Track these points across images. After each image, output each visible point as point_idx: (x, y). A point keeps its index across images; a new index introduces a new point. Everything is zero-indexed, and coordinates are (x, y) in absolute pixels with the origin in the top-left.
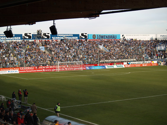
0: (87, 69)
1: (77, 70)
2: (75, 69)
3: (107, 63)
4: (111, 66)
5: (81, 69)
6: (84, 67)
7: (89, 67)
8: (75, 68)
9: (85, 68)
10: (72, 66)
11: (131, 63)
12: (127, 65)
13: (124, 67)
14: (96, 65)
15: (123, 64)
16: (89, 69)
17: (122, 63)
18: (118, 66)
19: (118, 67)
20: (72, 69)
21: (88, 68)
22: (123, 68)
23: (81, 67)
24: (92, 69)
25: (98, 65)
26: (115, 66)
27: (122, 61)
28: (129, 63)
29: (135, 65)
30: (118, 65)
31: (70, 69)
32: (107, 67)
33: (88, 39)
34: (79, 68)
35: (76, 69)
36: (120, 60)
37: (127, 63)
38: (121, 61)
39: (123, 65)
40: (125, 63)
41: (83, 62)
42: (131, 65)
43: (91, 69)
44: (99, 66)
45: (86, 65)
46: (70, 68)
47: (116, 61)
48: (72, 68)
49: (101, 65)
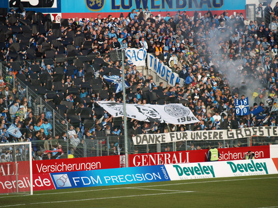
0: (60, 184)
3: (175, 150)
4: (195, 164)
5: (22, 184)
6: (44, 175)
7: (71, 174)
9: (45, 182)
13: (272, 170)
14: (110, 162)
15: (267, 155)
16: (68, 184)
17: (262, 147)
18: (239, 167)
19: (238, 174)
21: (63, 180)
23: (24, 173)
24: (91, 187)
25: (124, 159)
26: (221, 169)
27: (261, 138)
30: (236, 162)
32: (172, 172)
33: (58, 10)
34: (11, 178)
36: (246, 132)
38: (254, 138)
39: (269, 162)
41: (36, 148)
43: (80, 184)
44: (131, 165)
45: (46, 161)
47: (225, 137)
49: (137, 160)
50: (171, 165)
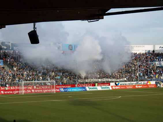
0: (61, 91)
1: (48, 93)
2: (45, 91)
3: (88, 83)
4: (93, 87)
5: (53, 90)
6: (58, 89)
7: (64, 89)
8: (45, 89)
9: (58, 90)
10: (41, 87)
11: (120, 83)
12: (115, 86)
13: (111, 89)
14: (73, 86)
15: (110, 85)
16: (63, 91)
17: (108, 83)
18: (103, 88)
19: (103, 89)
20: (41, 91)
21: (62, 90)
22: (109, 91)
23: (53, 88)
24: (69, 92)
25: (76, 85)
26: (99, 88)
27: (108, 81)
28: (117, 83)
29: (125, 86)
30: (102, 87)
31: (39, 91)
32: (88, 89)
34: (50, 89)
35: (47, 91)
36: (105, 80)
37: (116, 84)
38: (107, 81)
39: (110, 87)
40: (112, 84)
41: (56, 82)
42: (120, 86)
43: (66, 91)
44: (78, 87)
45: (58, 85)
46: (39, 89)
47: (100, 81)
48: (40, 89)
49: (80, 86)
50: (87, 87)
